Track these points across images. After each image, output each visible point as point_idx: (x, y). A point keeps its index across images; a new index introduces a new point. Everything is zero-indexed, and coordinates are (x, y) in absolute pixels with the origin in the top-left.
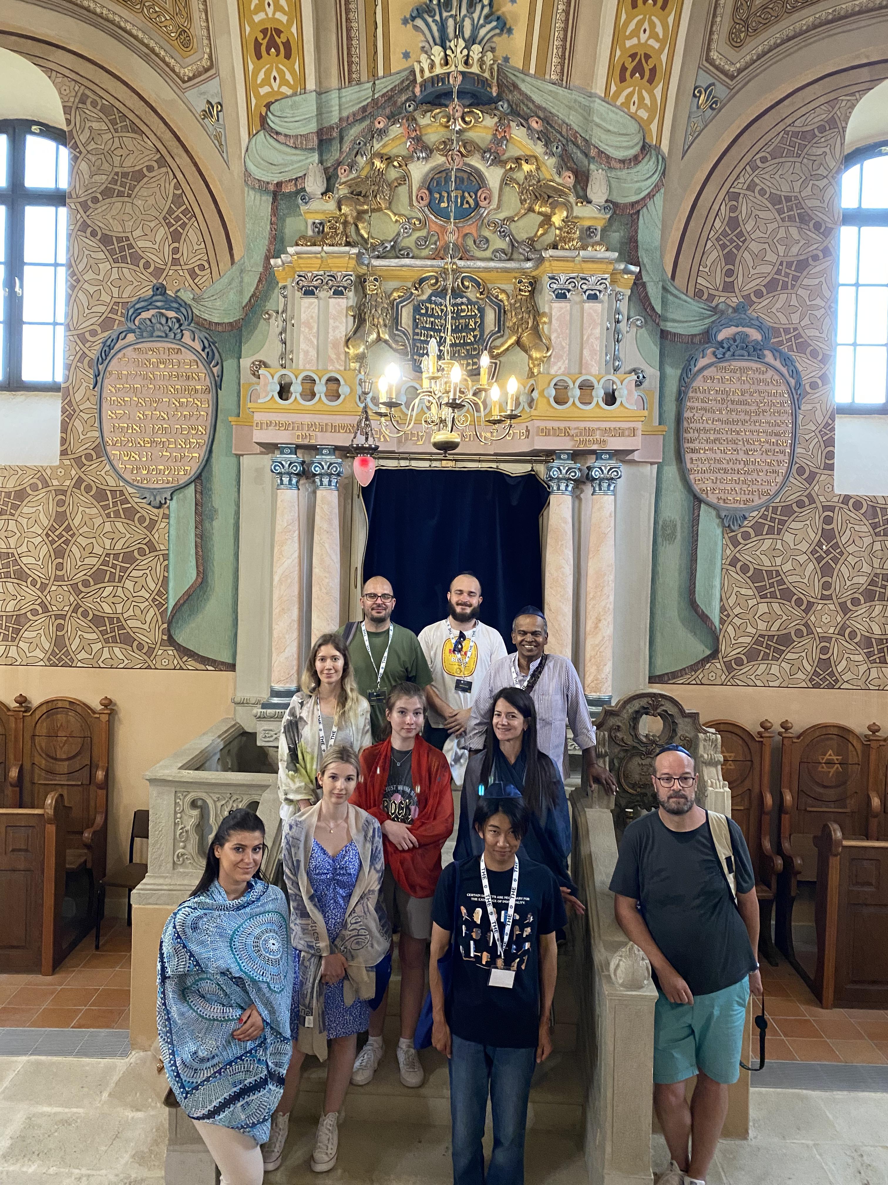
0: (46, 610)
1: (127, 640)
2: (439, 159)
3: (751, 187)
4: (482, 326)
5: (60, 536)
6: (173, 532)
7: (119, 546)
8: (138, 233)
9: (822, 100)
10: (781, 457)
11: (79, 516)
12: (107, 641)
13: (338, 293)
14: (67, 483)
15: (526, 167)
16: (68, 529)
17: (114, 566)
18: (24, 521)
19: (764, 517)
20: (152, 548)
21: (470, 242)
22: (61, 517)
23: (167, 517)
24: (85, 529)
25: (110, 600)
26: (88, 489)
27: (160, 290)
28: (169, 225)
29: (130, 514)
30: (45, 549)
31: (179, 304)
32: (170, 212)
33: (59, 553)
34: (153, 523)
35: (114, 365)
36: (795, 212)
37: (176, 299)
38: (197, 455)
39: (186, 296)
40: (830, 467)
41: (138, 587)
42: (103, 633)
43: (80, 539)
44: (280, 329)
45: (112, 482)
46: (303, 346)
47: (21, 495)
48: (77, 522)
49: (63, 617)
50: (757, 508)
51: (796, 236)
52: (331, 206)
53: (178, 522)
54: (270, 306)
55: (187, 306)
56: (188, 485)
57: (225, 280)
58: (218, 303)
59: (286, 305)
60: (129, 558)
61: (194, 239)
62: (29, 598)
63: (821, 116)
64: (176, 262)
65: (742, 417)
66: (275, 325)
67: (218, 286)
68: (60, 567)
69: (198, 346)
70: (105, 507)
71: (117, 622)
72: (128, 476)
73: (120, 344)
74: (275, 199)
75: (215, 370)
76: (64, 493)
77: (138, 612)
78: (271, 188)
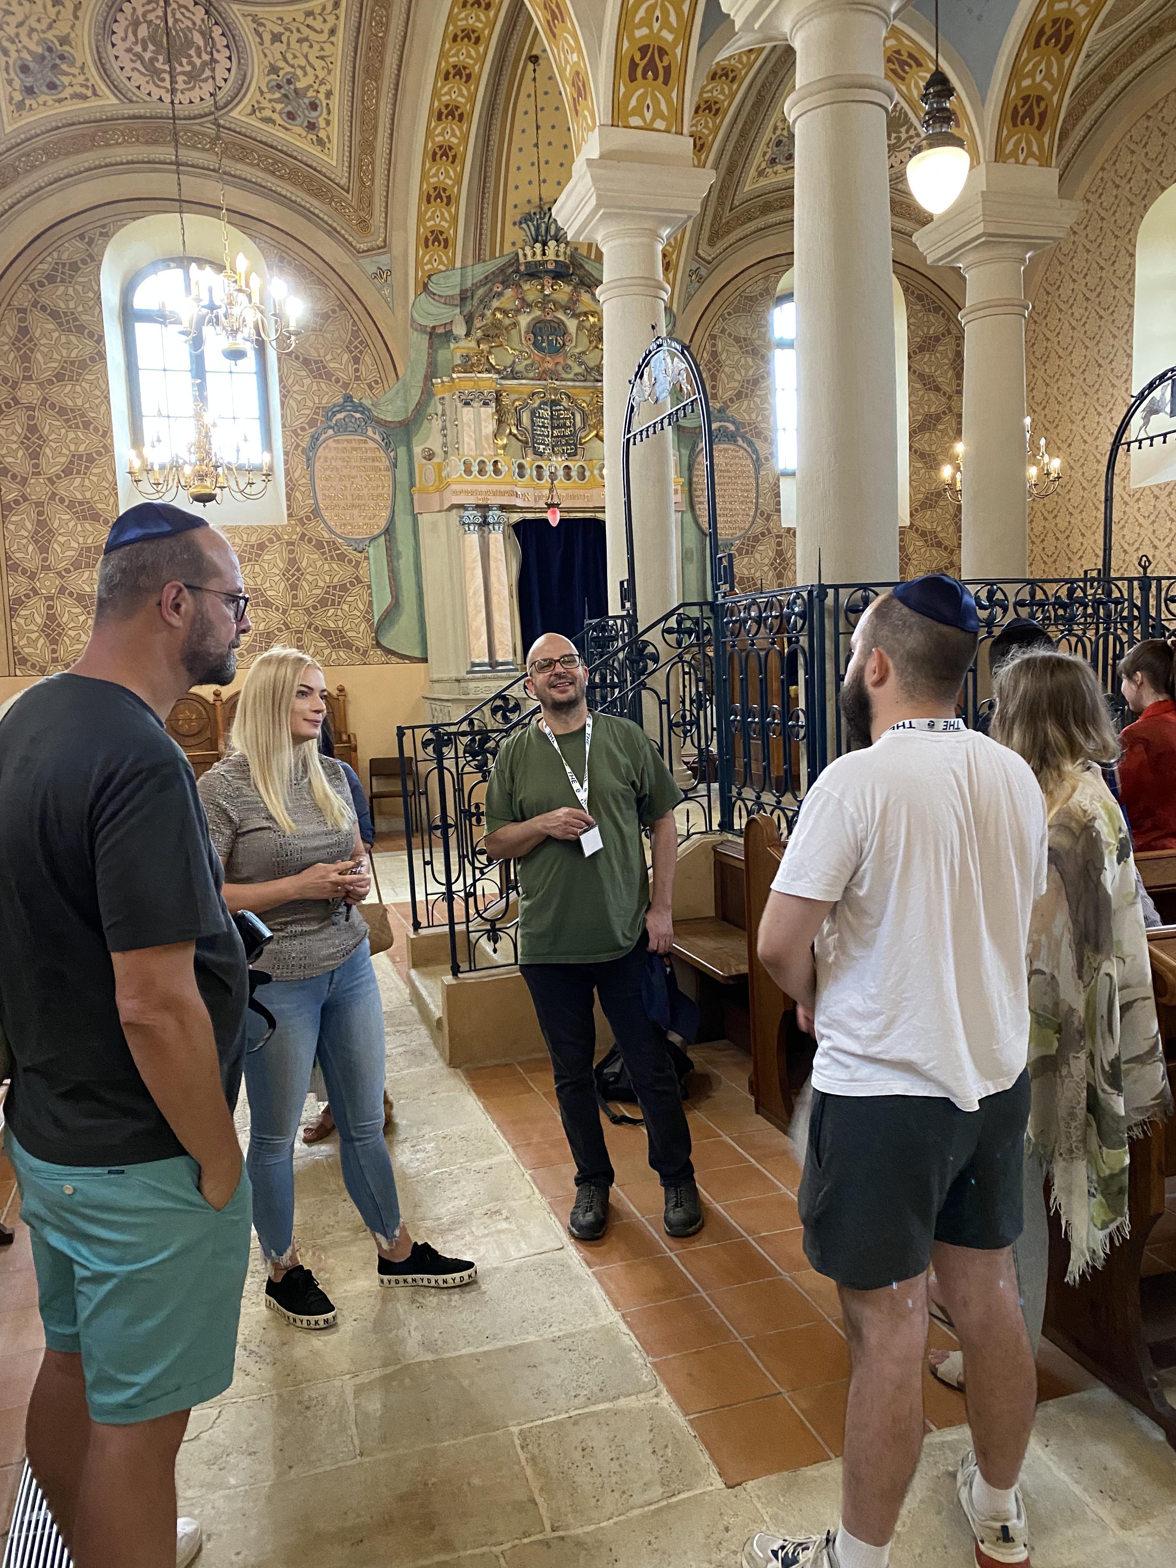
0: (288, 628)
1: (349, 646)
2: (537, 313)
3: (723, 331)
4: (574, 424)
5: (293, 575)
6: (372, 569)
7: (335, 580)
8: (329, 357)
9: (760, 276)
10: (750, 505)
11: (305, 560)
12: (334, 647)
13: (486, 404)
14: (294, 537)
15: (591, 319)
16: (298, 570)
17: (334, 595)
18: (266, 565)
19: (743, 544)
20: (359, 581)
21: (560, 368)
22: (292, 562)
23: (367, 558)
24: (311, 569)
25: (333, 618)
26: (310, 541)
27: (348, 398)
28: (351, 352)
29: (342, 557)
30: (283, 585)
31: (363, 409)
32: (351, 342)
33: (294, 587)
34: (358, 563)
35: (321, 452)
36: (750, 348)
37: (361, 405)
38: (385, 514)
39: (367, 402)
40: (778, 511)
41: (352, 608)
42: (331, 641)
43: (308, 577)
44: (440, 427)
45: (326, 535)
46: (466, 439)
47: (262, 547)
48: (304, 564)
49: (301, 632)
50: (739, 538)
51: (751, 364)
52: (473, 344)
53: (375, 562)
54: (430, 410)
55: (369, 410)
56: (379, 536)
57: (393, 391)
58: (390, 407)
59: (443, 410)
60: (343, 588)
61: (369, 362)
62: (275, 620)
63: (761, 286)
64: (357, 378)
65: (727, 480)
66: (437, 424)
67: (389, 395)
68: (295, 597)
69: (377, 437)
70: (323, 553)
71: (339, 633)
72: (338, 531)
73: (323, 437)
74: (430, 338)
75: (392, 454)
76: (293, 544)
77: (353, 625)
78: (429, 330)
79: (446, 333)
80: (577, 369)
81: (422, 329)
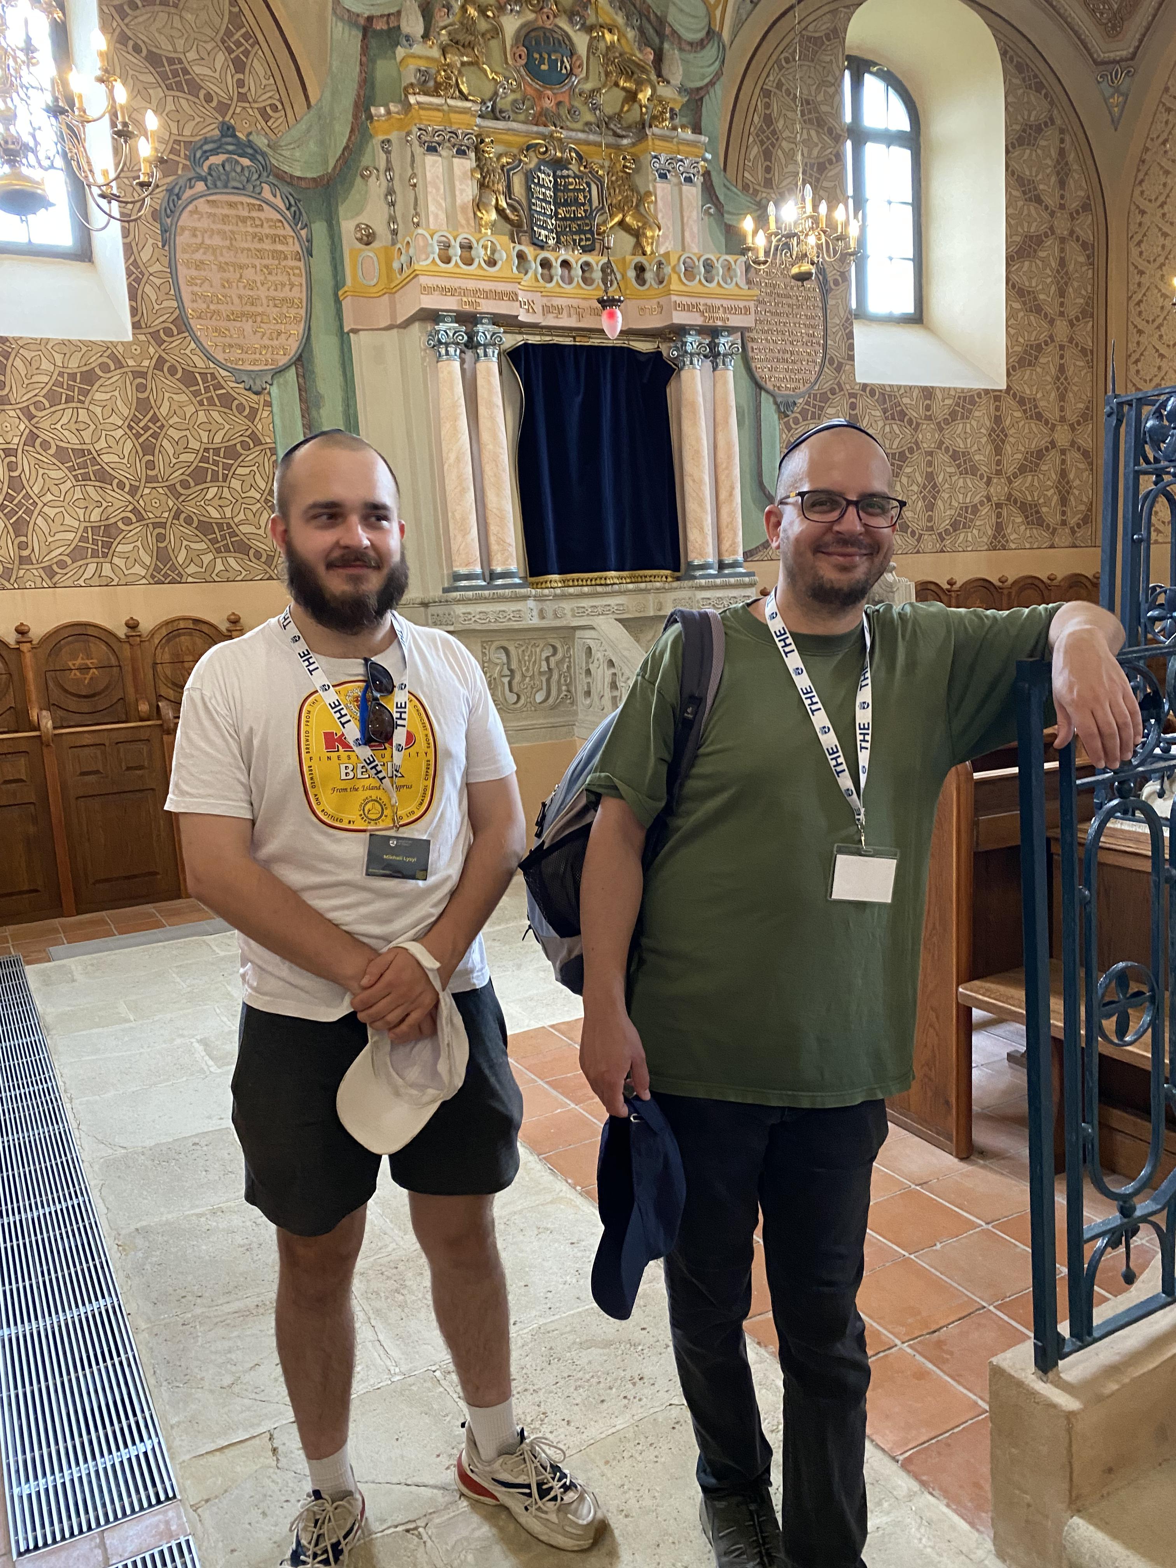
0: (140, 518)
1: (242, 548)
2: (531, 16)
3: (779, 85)
4: (590, 201)
5: (146, 428)
6: (277, 421)
7: (218, 439)
8: (192, 55)
10: (817, 347)
11: (166, 404)
12: (218, 550)
13: (461, 153)
14: (146, 363)
15: (608, 36)
16: (155, 419)
17: (215, 462)
18: (98, 410)
19: (807, 404)
20: (257, 442)
21: (563, 112)
22: (143, 406)
23: (268, 404)
24: (175, 419)
25: (216, 502)
26: (173, 371)
27: (228, 130)
28: (230, 51)
29: (227, 401)
30: (129, 445)
31: (254, 153)
32: (229, 34)
33: (148, 449)
34: (254, 412)
35: (185, 219)
36: (813, 115)
37: (250, 144)
38: (297, 330)
39: (261, 142)
40: (852, 358)
41: (247, 487)
42: (214, 541)
43: (171, 432)
44: (383, 190)
45: (200, 364)
46: (432, 208)
47: (89, 378)
48: (164, 410)
49: (163, 525)
50: (801, 396)
51: (815, 139)
52: (435, 53)
53: (282, 410)
54: (366, 161)
55: (264, 155)
56: (286, 368)
57: (303, 126)
58: (297, 154)
59: (388, 161)
60: (232, 453)
61: (261, 73)
62: (117, 504)
63: (826, 25)
64: (242, 97)
65: (786, 309)
66: (377, 184)
67: (295, 133)
68: (150, 466)
69: (279, 202)
70: (196, 394)
71: (227, 528)
72: (220, 357)
73: (188, 193)
74: (365, 36)
75: (303, 233)
76: (143, 375)
77: (250, 515)
78: (362, 21)
79: (390, 30)
80: (589, 117)
81: (351, 19)
